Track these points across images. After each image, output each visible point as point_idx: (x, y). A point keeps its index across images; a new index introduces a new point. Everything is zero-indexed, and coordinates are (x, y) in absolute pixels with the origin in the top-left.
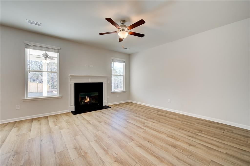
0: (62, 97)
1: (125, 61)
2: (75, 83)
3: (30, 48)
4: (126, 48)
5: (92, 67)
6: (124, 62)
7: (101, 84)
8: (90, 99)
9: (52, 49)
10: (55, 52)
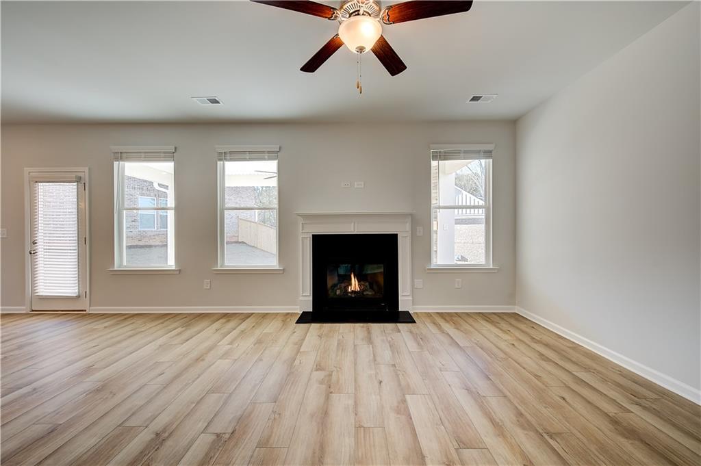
0: (284, 270)
1: (490, 152)
2: (313, 236)
3: (226, 160)
4: (475, 99)
5: (363, 186)
6: (488, 154)
7: (393, 239)
8: (362, 283)
9: (263, 152)
10: (270, 159)
